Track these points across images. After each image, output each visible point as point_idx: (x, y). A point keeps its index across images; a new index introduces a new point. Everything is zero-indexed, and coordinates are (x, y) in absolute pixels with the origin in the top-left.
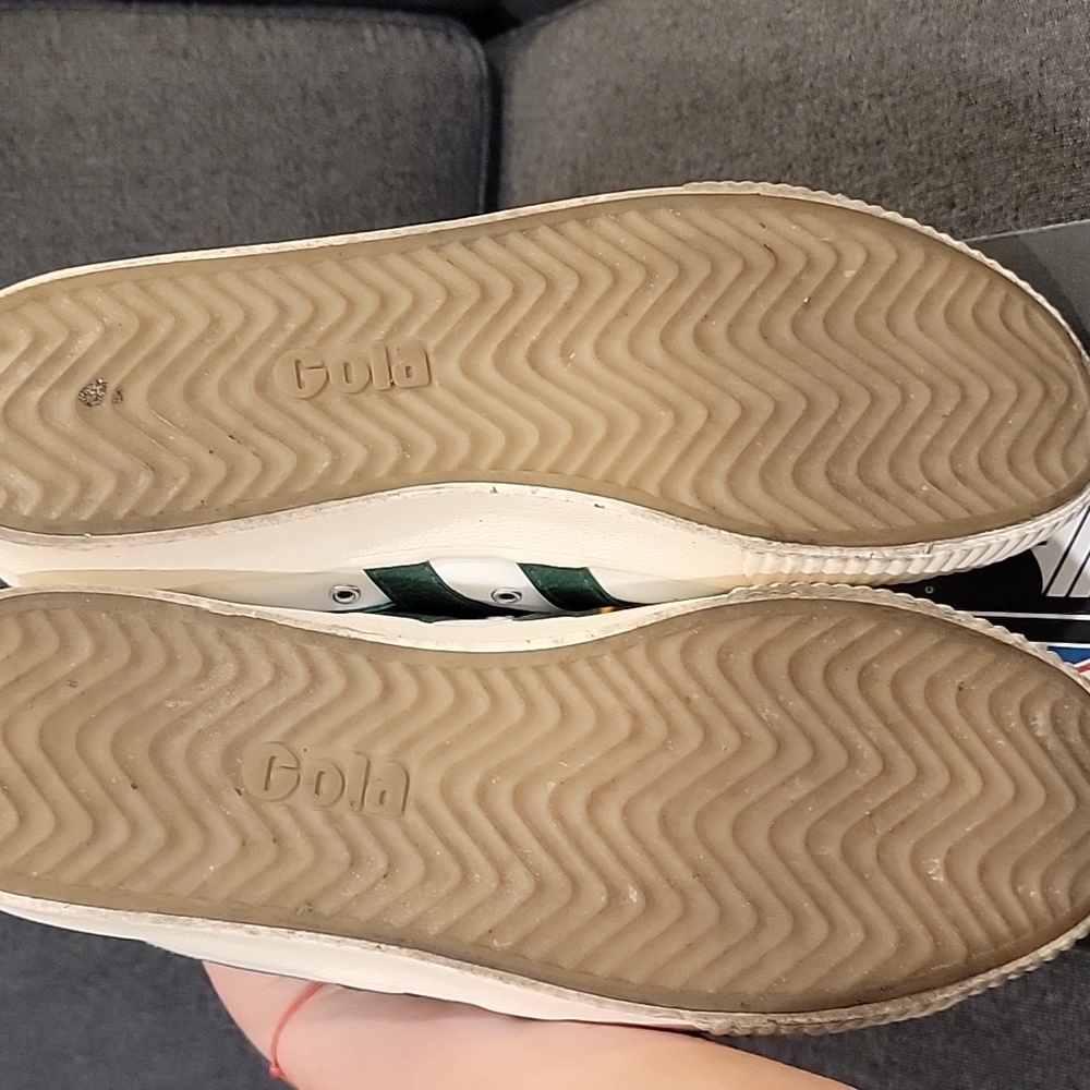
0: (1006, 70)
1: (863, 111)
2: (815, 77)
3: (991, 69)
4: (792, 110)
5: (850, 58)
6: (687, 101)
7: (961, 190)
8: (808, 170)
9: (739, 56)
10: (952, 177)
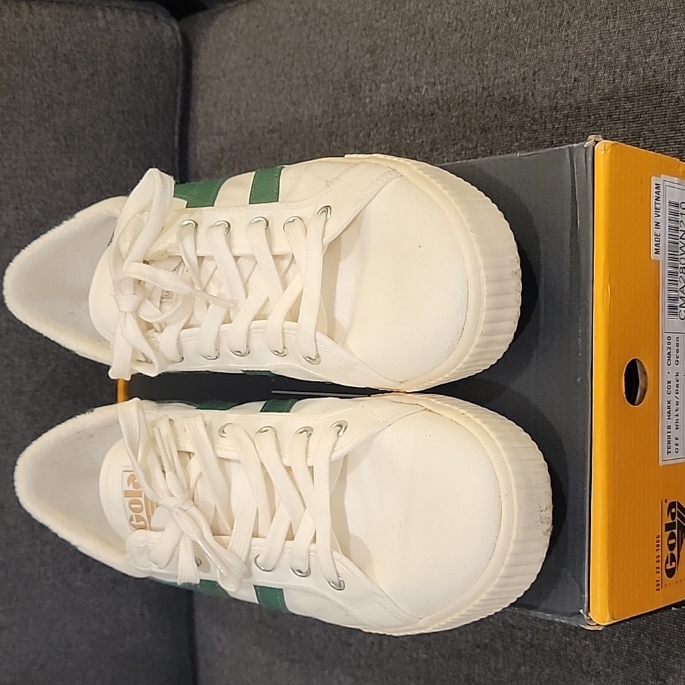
0: (513, 75)
1: (423, 93)
2: (393, 67)
3: (503, 74)
4: (378, 88)
5: (416, 57)
6: (311, 74)
7: (483, 151)
8: (388, 128)
9: (346, 47)
10: (477, 142)
